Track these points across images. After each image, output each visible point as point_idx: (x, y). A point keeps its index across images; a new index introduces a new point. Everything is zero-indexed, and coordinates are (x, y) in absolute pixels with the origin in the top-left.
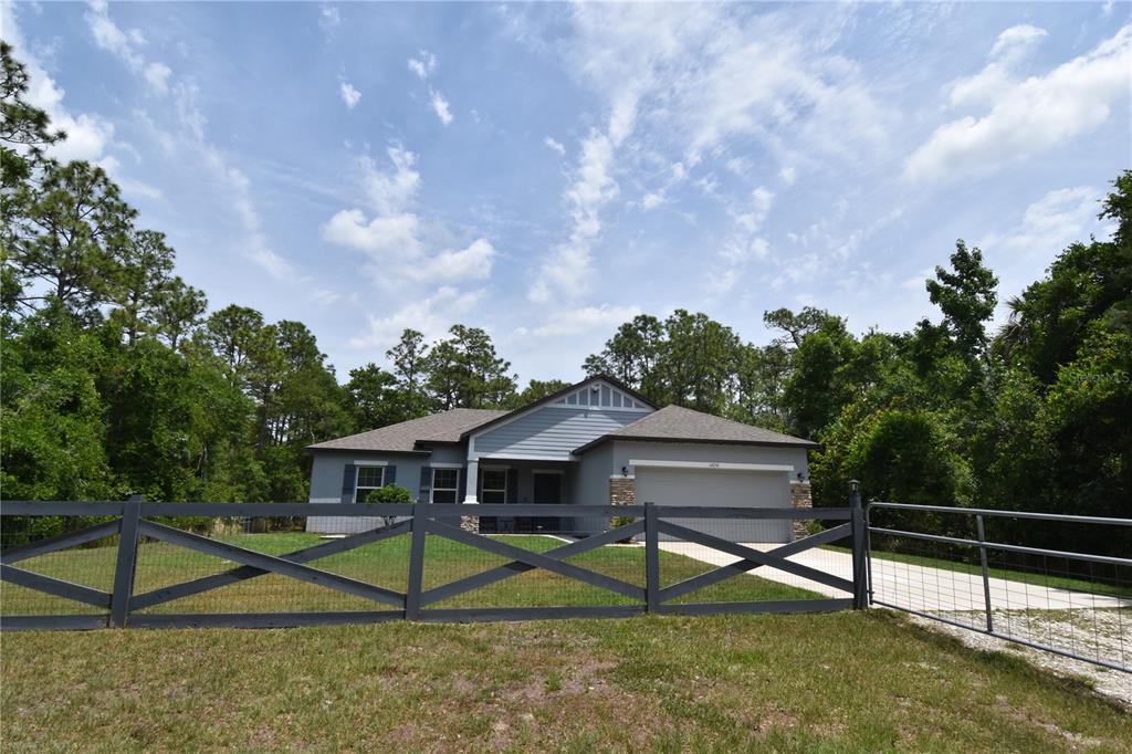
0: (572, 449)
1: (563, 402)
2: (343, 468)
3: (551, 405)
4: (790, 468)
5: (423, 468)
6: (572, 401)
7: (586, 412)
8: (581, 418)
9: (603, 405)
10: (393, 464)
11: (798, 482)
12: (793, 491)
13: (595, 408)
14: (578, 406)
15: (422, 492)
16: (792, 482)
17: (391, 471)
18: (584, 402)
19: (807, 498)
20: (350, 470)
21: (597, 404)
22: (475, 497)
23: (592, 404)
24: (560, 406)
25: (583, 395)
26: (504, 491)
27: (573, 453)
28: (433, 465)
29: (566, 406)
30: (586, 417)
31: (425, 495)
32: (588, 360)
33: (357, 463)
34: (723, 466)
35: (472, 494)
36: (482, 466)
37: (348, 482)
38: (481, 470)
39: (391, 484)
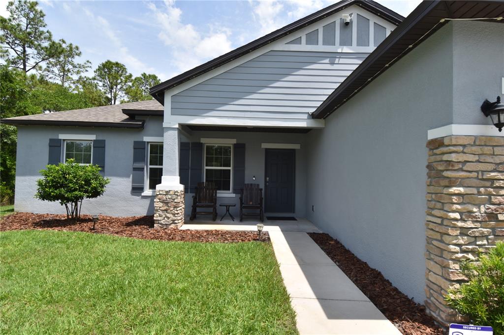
0: (313, 110)
1: (298, 41)
2: (46, 142)
3: (280, 46)
5: (135, 143)
6: (312, 40)
7: (332, 56)
8: (325, 64)
9: (358, 44)
10: (101, 138)
13: (346, 49)
14: (320, 47)
15: (135, 169)
17: (100, 146)
18: (328, 41)
20: (55, 145)
22: (178, 178)
23: (343, 43)
24: (294, 47)
25: (330, 29)
26: (230, 168)
27: (313, 116)
28: (146, 139)
29: (304, 47)
30: (332, 63)
33: (62, 137)
35: (171, 173)
36: (203, 140)
37: (54, 159)
38: (201, 145)
39: (100, 161)
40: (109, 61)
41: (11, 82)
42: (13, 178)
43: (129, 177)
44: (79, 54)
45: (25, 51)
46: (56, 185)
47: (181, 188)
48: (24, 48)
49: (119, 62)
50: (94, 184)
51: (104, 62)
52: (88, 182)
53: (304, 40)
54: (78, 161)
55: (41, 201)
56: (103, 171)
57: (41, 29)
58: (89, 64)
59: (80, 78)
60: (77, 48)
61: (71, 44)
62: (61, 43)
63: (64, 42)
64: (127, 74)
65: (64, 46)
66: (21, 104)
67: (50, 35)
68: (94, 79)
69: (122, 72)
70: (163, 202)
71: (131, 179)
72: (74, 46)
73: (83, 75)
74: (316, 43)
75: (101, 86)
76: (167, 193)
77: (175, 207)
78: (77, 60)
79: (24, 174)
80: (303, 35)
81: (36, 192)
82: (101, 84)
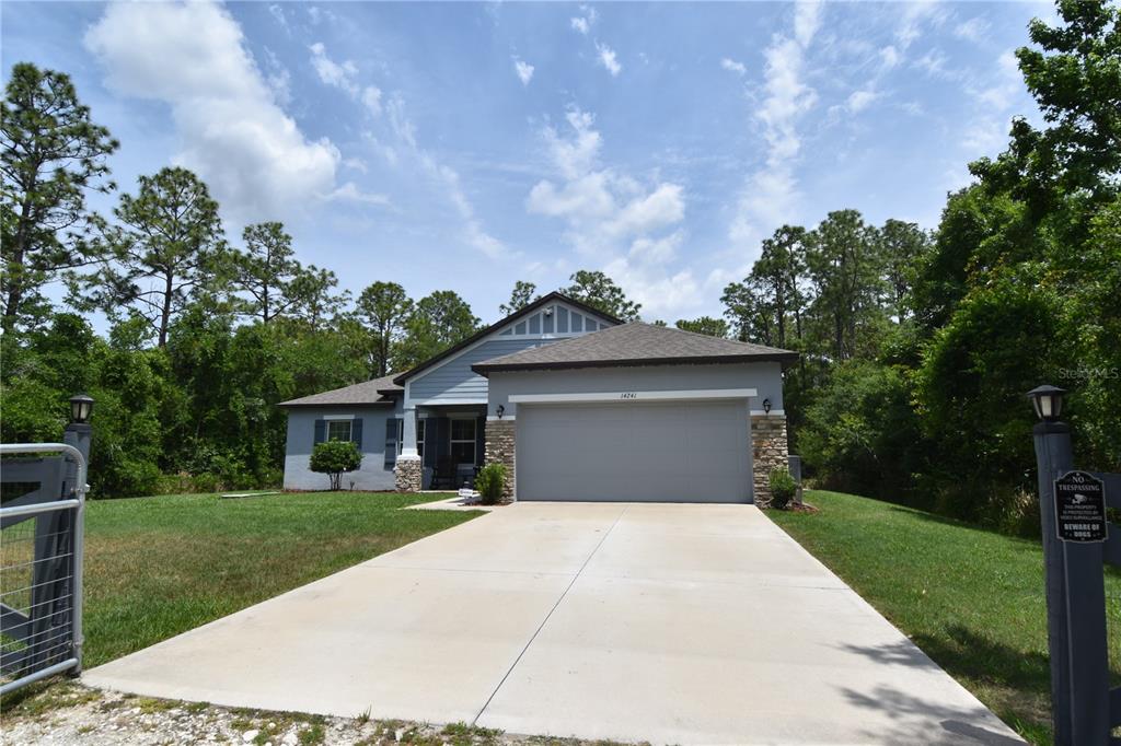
1: (509, 332)
2: (314, 423)
3: (495, 337)
4: (752, 393)
5: (389, 420)
6: (521, 330)
7: (538, 342)
9: (559, 331)
10: (359, 417)
11: (763, 413)
12: (754, 427)
13: (549, 336)
14: (528, 336)
15: (387, 445)
16: (753, 413)
17: (358, 424)
18: (534, 330)
19: (779, 435)
20: (320, 425)
21: (551, 331)
23: (546, 332)
24: (506, 338)
25: (535, 321)
26: (475, 441)
28: (398, 417)
29: (514, 337)
31: (391, 448)
32: (727, 291)
33: (326, 417)
34: (641, 396)
35: (409, 446)
36: (449, 415)
37: (319, 437)
38: (447, 419)
39: (358, 438)
40: (378, 283)
41: (260, 347)
42: (283, 456)
43: (381, 452)
44: (334, 284)
45: (266, 292)
46: (324, 458)
47: (419, 458)
48: (265, 288)
49: (393, 282)
50: (352, 457)
51: (371, 286)
52: (347, 456)
53: (514, 331)
54: (340, 439)
55: (312, 472)
56: (360, 447)
57: (286, 258)
58: (349, 296)
59: (337, 316)
60: (332, 274)
61: (324, 270)
62: (310, 270)
63: (314, 269)
64: (406, 300)
65: (315, 274)
66: (269, 371)
67: (299, 265)
68: (355, 313)
69: (398, 297)
70: (402, 469)
71: (383, 455)
72: (327, 273)
73: (339, 311)
74: (524, 333)
75: (366, 322)
76: (406, 462)
77: (411, 474)
78: (331, 292)
79: (292, 453)
80: (513, 327)
81: (308, 466)
82: (367, 319)
